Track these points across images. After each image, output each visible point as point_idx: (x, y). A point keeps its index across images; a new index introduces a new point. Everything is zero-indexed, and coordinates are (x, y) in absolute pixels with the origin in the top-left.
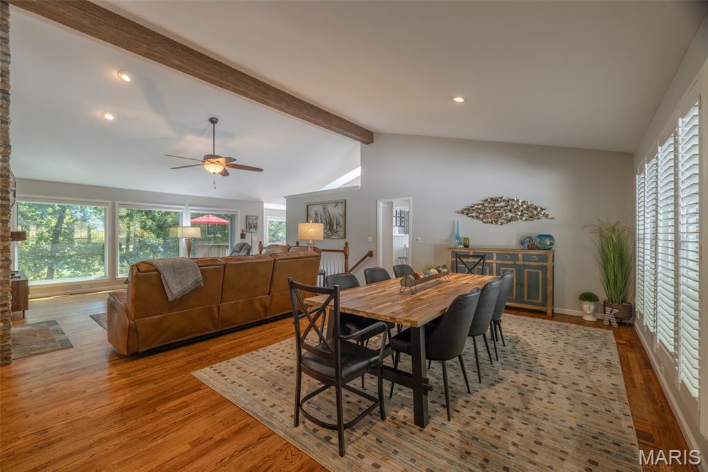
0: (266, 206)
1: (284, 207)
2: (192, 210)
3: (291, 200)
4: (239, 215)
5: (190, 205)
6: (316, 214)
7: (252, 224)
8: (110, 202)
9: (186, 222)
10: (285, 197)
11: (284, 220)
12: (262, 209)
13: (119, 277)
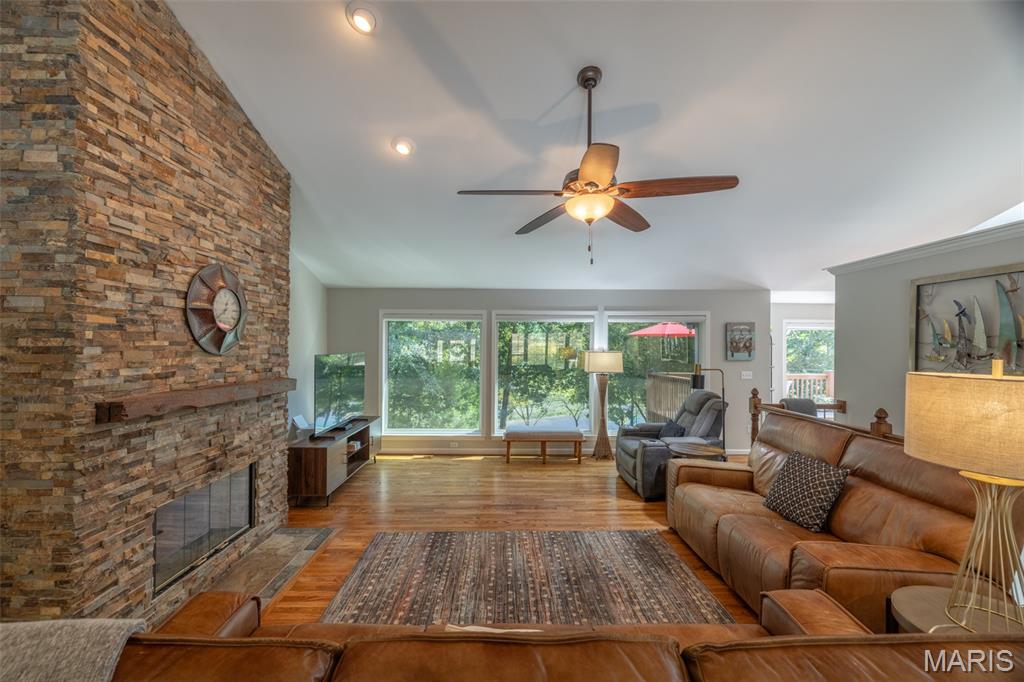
0: (776, 297)
1: (828, 297)
2: (610, 317)
3: (850, 278)
4: (708, 322)
5: (606, 309)
6: (962, 313)
7: (740, 343)
8: (484, 312)
9: (600, 341)
10: (831, 270)
11: (829, 326)
12: (766, 307)
13: (496, 435)
